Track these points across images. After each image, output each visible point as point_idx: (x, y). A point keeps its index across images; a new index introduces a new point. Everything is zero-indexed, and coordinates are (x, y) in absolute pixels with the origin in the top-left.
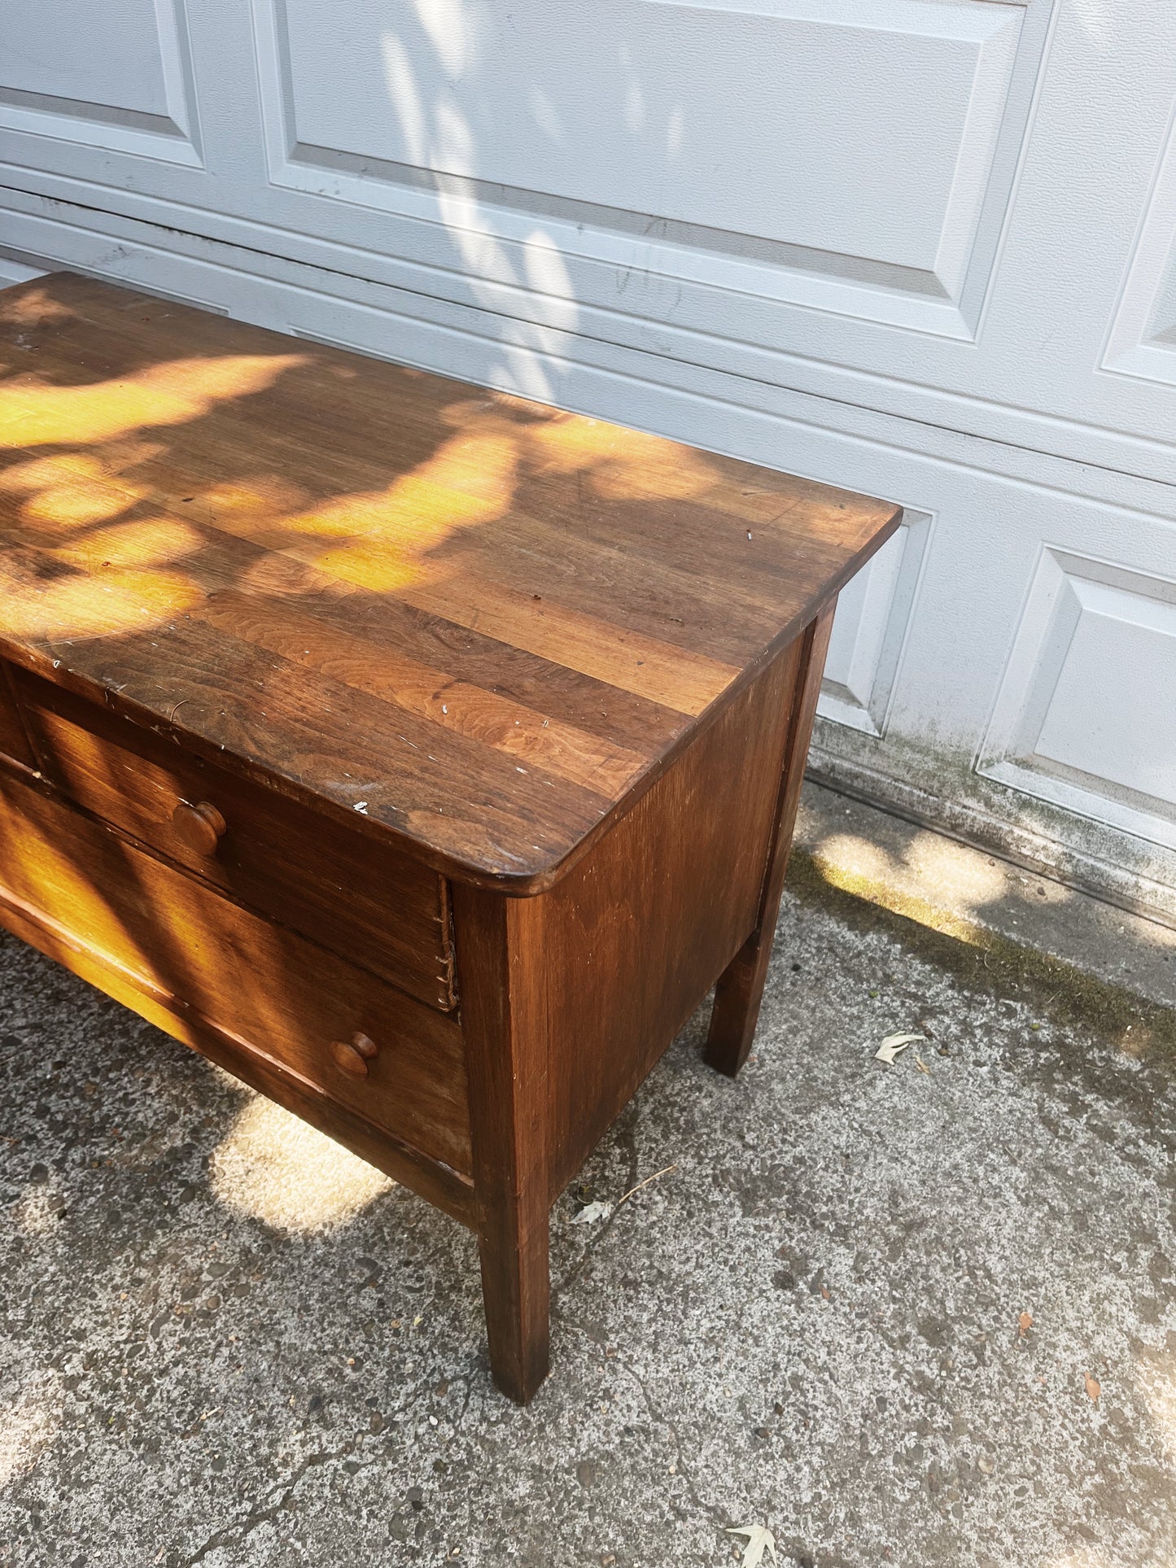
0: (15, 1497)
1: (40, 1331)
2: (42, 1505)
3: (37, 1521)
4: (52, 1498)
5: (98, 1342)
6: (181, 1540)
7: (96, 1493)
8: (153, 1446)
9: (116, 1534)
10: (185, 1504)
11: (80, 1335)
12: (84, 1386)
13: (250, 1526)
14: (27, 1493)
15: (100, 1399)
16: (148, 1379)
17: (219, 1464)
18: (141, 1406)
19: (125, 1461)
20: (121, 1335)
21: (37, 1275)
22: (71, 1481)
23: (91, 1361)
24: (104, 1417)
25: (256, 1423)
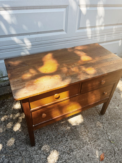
0: (100, 151)
1: (84, 145)
2: (101, 149)
3: (102, 150)
4: (101, 148)
5: (87, 140)
6: (107, 139)
7: (101, 144)
8: (98, 139)
9: (105, 144)
10: (104, 138)
11: (86, 141)
12: (91, 142)
13: (107, 134)
14: (100, 150)
15: (93, 141)
16: (92, 137)
17: (102, 135)
18: (95, 138)
19: (99, 141)
20: (87, 138)
21: (78, 143)
22: (100, 146)
23: (89, 141)
24: (95, 142)
25: (99, 131)
